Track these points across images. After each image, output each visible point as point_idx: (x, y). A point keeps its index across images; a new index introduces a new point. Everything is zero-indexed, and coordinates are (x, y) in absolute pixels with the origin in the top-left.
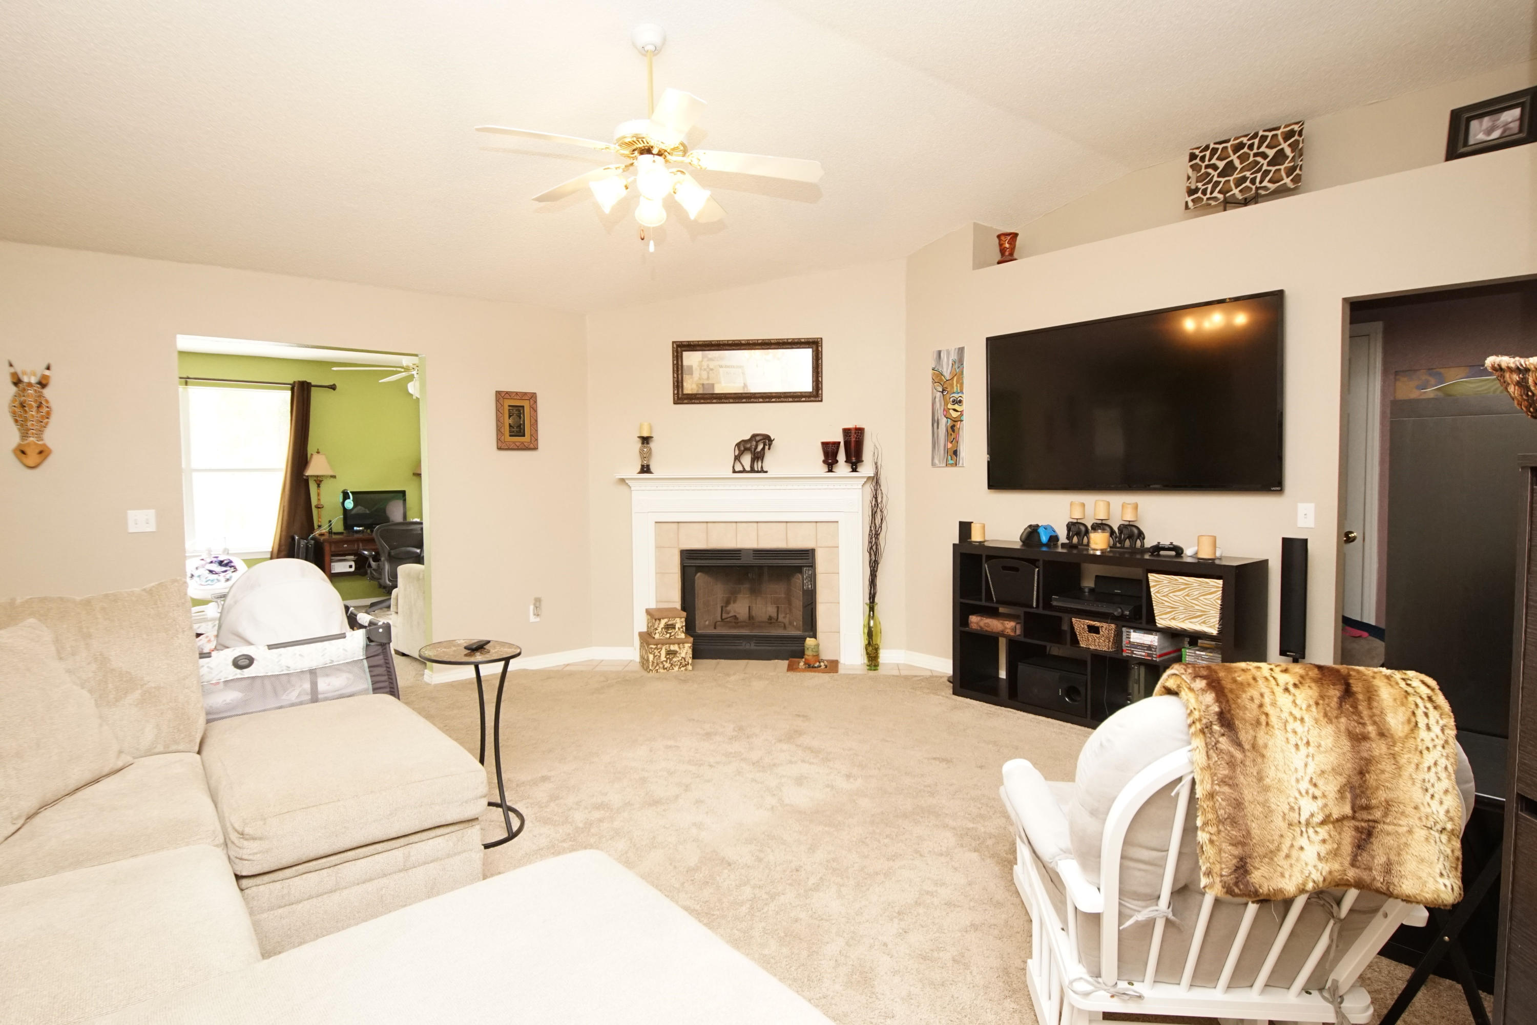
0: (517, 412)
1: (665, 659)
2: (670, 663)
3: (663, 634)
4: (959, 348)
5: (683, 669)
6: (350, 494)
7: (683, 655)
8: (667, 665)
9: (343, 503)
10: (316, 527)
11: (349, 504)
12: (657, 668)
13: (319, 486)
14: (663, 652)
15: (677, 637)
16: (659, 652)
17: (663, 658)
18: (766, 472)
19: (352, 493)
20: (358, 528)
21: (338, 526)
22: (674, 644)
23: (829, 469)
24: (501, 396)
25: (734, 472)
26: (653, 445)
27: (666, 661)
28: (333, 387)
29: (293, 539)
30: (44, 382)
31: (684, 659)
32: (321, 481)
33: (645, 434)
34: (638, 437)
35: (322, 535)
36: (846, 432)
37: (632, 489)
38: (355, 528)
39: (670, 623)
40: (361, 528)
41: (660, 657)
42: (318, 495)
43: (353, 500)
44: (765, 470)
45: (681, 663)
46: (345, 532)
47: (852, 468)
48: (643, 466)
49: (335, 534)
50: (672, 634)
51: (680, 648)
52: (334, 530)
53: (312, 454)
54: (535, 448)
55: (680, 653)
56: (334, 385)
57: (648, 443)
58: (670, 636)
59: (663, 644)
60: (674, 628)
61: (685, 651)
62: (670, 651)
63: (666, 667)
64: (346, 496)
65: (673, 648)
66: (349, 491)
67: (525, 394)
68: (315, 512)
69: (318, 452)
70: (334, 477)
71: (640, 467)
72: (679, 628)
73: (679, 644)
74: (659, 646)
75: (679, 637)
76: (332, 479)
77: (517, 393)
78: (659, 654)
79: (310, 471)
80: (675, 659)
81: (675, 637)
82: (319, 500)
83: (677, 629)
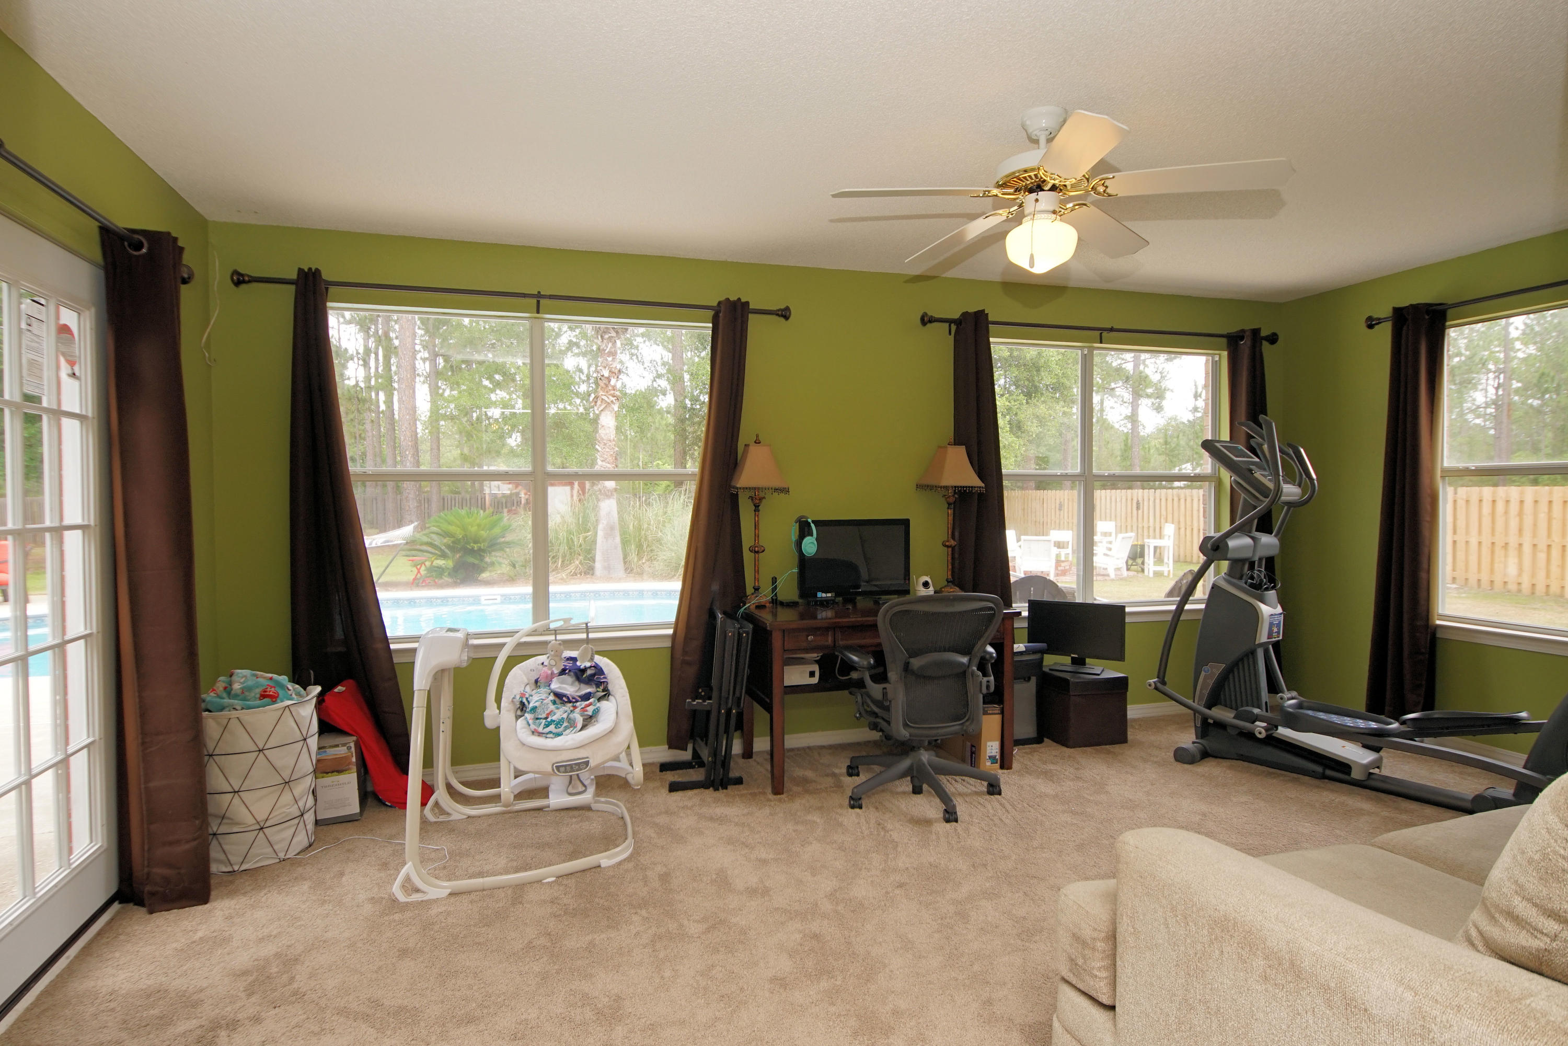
6: (813, 525)
9: (799, 544)
10: (749, 590)
11: (810, 546)
13: (757, 508)
19: (816, 523)
20: (824, 595)
21: (789, 590)
28: (784, 314)
29: (712, 616)
32: (761, 499)
35: (760, 607)
38: (820, 594)
40: (829, 595)
42: (756, 526)
43: (817, 538)
46: (800, 601)
49: (782, 604)
52: (780, 598)
53: (747, 446)
56: (787, 309)
64: (804, 528)
66: (810, 520)
68: (748, 557)
69: (757, 442)
70: (785, 490)
76: (782, 495)
79: (746, 478)
82: (757, 536)
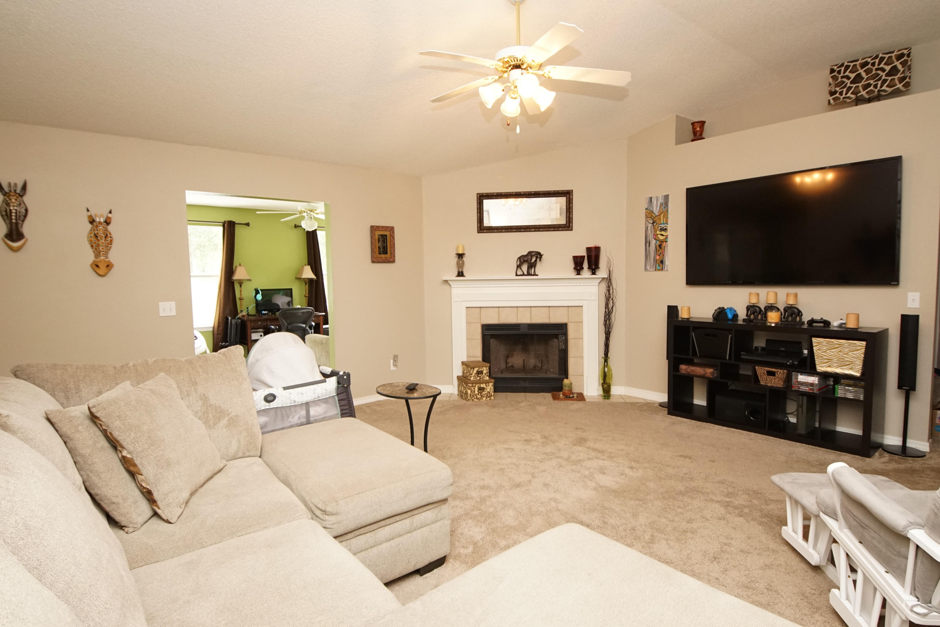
0: (383, 238)
1: (478, 393)
2: (480, 395)
3: (476, 377)
4: (665, 196)
5: (488, 399)
7: (488, 390)
8: (479, 396)
9: (255, 297)
10: (239, 311)
11: (259, 297)
12: (473, 398)
13: (241, 286)
14: (476, 389)
15: (484, 379)
16: (474, 389)
17: (476, 392)
18: (537, 275)
19: (261, 290)
20: (264, 312)
21: (253, 311)
22: (483, 383)
23: (578, 273)
24: (373, 229)
25: (517, 275)
26: (465, 259)
27: (478, 394)
28: (248, 224)
29: (227, 319)
30: (108, 221)
31: (489, 392)
32: (242, 283)
33: (460, 252)
34: (456, 254)
35: (243, 316)
36: (589, 249)
37: (452, 286)
38: (263, 312)
39: (480, 370)
40: (266, 312)
41: (474, 391)
42: (241, 291)
43: (262, 295)
44: (537, 274)
45: (487, 395)
46: (257, 314)
47: (592, 272)
48: (459, 272)
49: (251, 315)
50: (481, 377)
51: (486, 386)
52: (250, 313)
53: (236, 267)
54: (394, 261)
55: (487, 389)
56: (248, 223)
57: (462, 258)
58: (480, 379)
59: (476, 384)
60: (482, 373)
61: (489, 388)
62: (481, 387)
63: (478, 397)
64: (257, 292)
65: (482, 386)
66: (259, 289)
67: (388, 227)
68: (238, 302)
69: (240, 265)
70: (250, 280)
71: (457, 273)
72: (485, 373)
73: (486, 383)
74: (474, 385)
75: (485, 379)
76: (249, 282)
77: (383, 227)
78: (474, 390)
79: (236, 277)
80: (483, 393)
81: (483, 379)
82: (241, 295)
83: (484, 374)
